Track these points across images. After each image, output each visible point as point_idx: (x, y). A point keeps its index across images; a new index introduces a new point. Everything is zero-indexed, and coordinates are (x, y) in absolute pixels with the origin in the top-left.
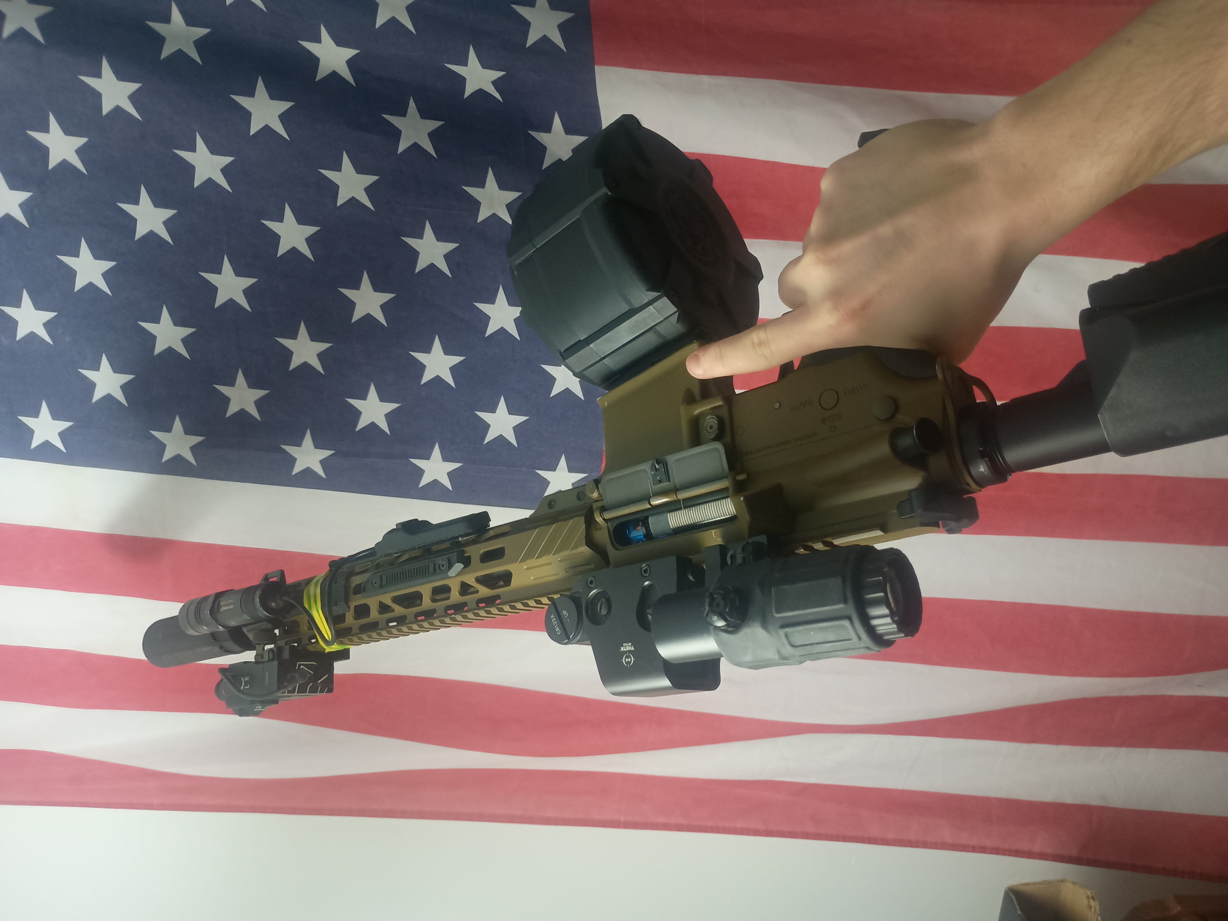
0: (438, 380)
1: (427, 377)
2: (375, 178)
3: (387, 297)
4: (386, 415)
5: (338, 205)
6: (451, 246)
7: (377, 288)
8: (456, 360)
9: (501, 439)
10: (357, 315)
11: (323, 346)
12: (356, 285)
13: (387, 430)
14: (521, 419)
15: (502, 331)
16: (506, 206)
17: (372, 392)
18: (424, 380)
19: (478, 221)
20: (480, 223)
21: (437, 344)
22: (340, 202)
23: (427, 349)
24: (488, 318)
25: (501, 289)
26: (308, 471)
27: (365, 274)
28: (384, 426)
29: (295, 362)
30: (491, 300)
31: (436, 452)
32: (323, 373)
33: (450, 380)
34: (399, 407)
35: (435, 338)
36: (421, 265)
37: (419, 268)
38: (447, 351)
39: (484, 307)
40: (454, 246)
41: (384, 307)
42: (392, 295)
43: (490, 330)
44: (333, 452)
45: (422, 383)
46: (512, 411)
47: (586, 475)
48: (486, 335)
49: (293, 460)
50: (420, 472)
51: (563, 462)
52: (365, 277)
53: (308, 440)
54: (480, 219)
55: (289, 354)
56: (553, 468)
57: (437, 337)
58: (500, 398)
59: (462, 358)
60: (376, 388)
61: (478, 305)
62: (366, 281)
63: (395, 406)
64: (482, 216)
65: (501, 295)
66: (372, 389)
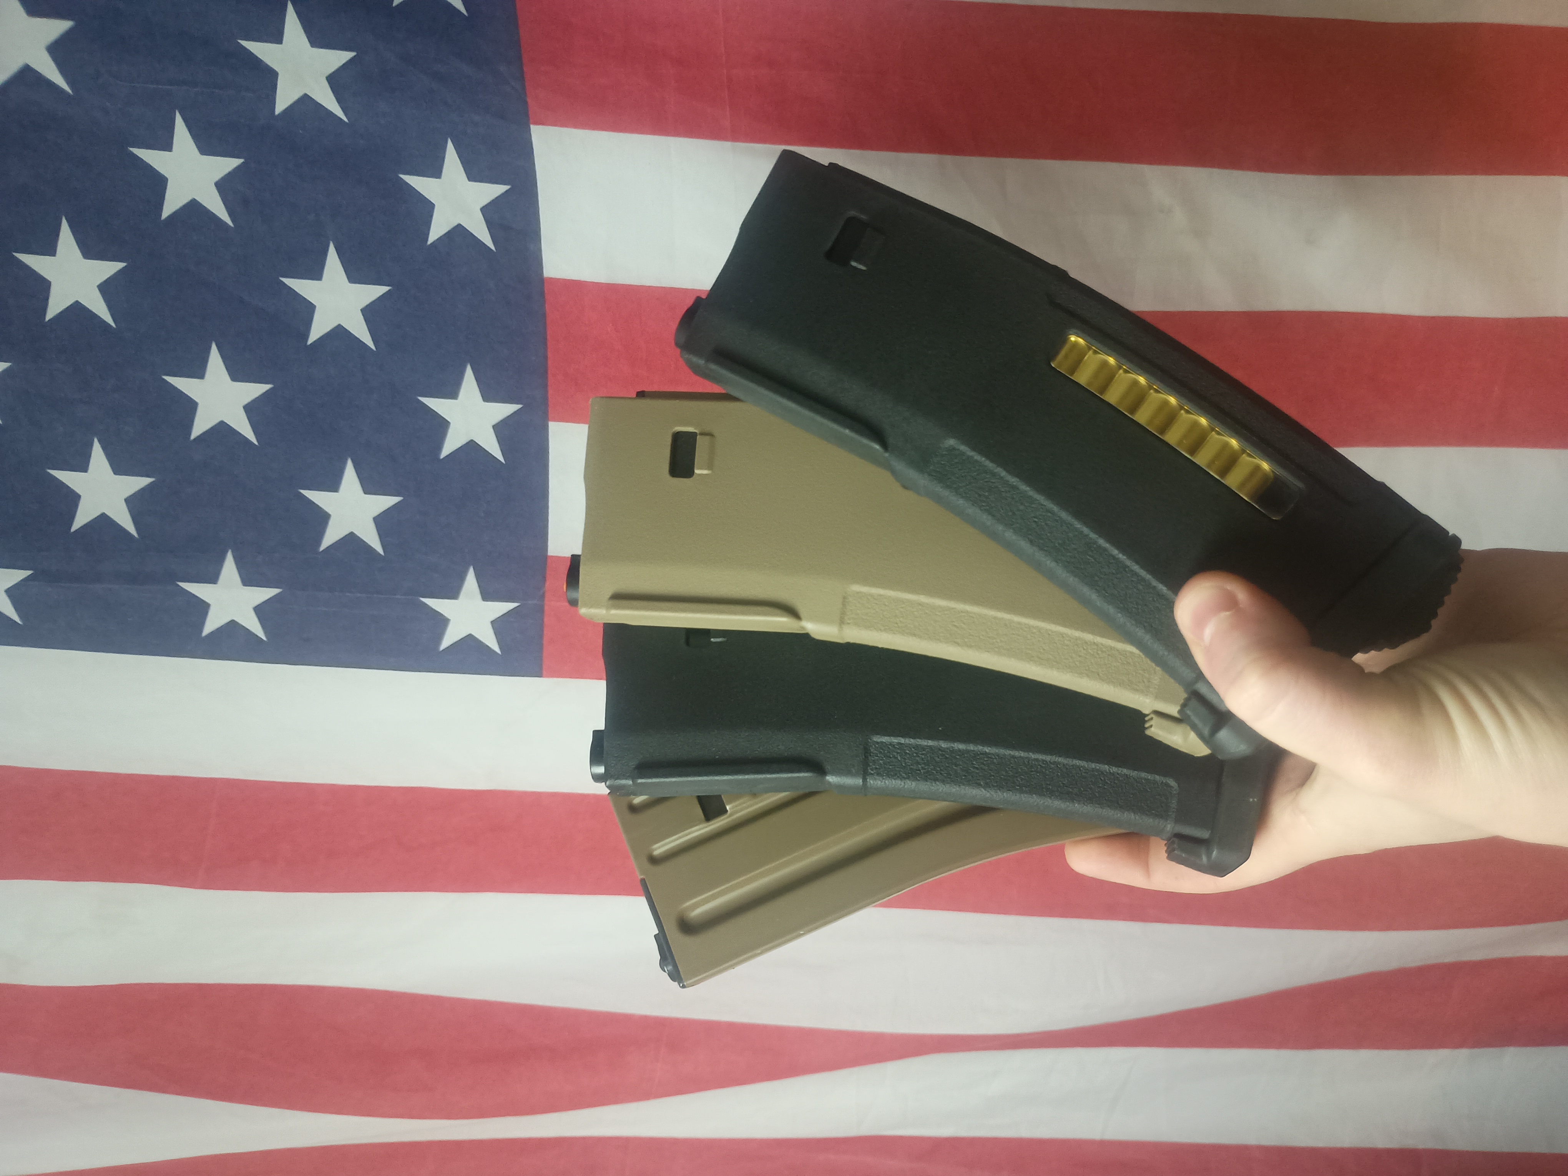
0: (222, 431)
1: (200, 426)
2: (67, 24)
3: (110, 268)
4: (127, 500)
6: (228, 164)
7: (89, 251)
8: (255, 390)
9: (351, 541)
10: (55, 306)
12: (48, 247)
13: (131, 529)
14: (388, 501)
15: (339, 333)
16: (327, 78)
17: (98, 455)
18: (197, 431)
19: (278, 111)
20: (280, 115)
21: (215, 360)
23: (198, 371)
24: (310, 308)
25: (332, 250)
27: (64, 222)
28: (125, 521)
30: (315, 272)
31: (229, 568)
33: (247, 431)
34: (151, 483)
35: (210, 347)
36: (171, 204)
37: (167, 211)
38: (237, 373)
39: (300, 286)
40: (233, 163)
41: (105, 288)
42: (120, 265)
43: (317, 331)
44: (29, 572)
45: (193, 436)
46: (370, 486)
47: (515, 605)
48: (310, 342)
50: (202, 608)
51: (471, 582)
52: (65, 228)
56: (452, 592)
57: (214, 347)
58: (345, 463)
59: (266, 387)
60: (104, 448)
61: (289, 282)
62: (66, 237)
63: (144, 481)
64: (283, 101)
65: (333, 260)
66: (97, 450)
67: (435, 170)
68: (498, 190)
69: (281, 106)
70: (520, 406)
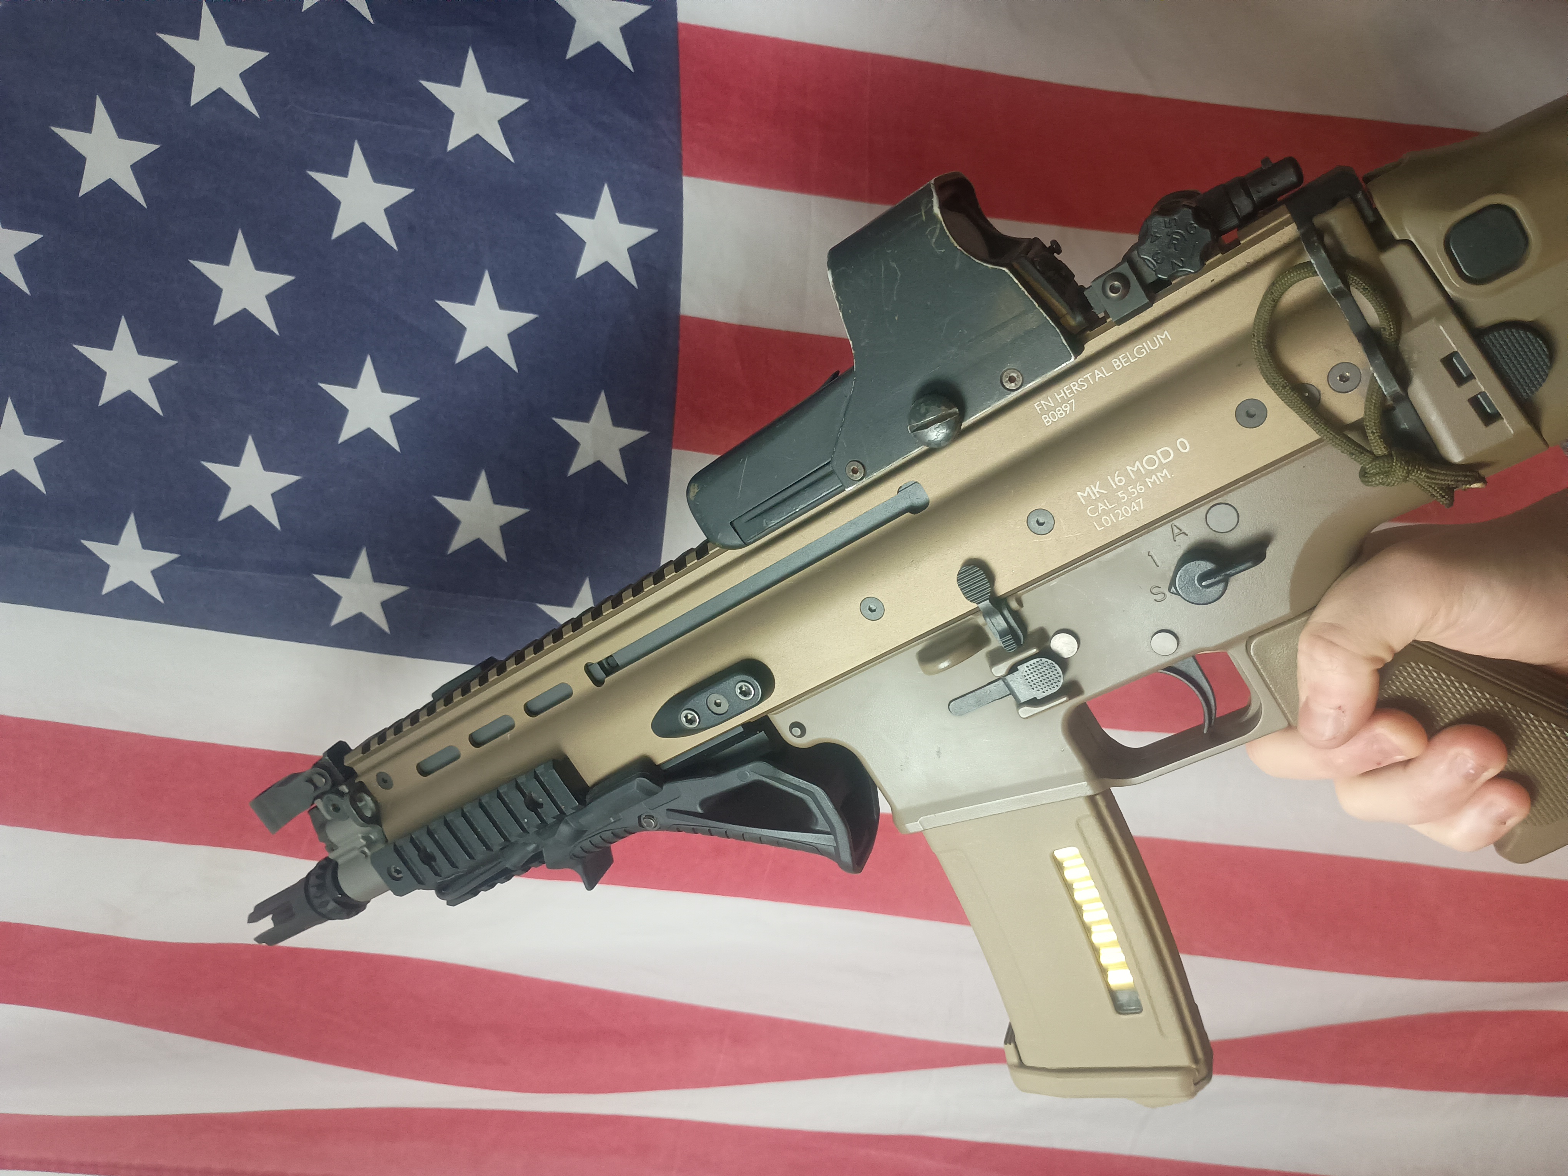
0: (368, 437)
1: (349, 430)
2: (260, 55)
3: (280, 280)
4: (274, 495)
5: (192, 103)
6: (398, 193)
7: (261, 262)
8: (402, 401)
9: (477, 546)
10: (224, 312)
11: (162, 365)
12: (223, 257)
13: (275, 522)
14: (516, 512)
15: (486, 355)
16: (499, 121)
17: (250, 452)
18: (344, 436)
19: (449, 148)
20: (451, 151)
21: (368, 371)
22: (195, 98)
23: (351, 380)
24: (461, 330)
25: (486, 279)
26: (130, 589)
27: (240, 236)
28: (270, 514)
29: (109, 392)
30: (469, 297)
31: (362, 564)
32: (161, 413)
33: (391, 438)
34: (298, 481)
35: (365, 360)
36: (342, 225)
37: (338, 231)
38: (387, 385)
39: (455, 309)
40: (405, 192)
41: (273, 299)
42: (288, 278)
43: (465, 352)
44: (176, 556)
45: (341, 440)
46: (499, 497)
48: (458, 360)
49: (104, 568)
50: (333, 599)
51: (586, 590)
52: (240, 240)
53: (130, 532)
54: (452, 144)
55: (98, 376)
56: (566, 599)
57: (369, 360)
58: (478, 475)
59: (412, 400)
60: (257, 446)
61: (444, 304)
62: (240, 248)
63: (291, 479)
64: (456, 139)
65: (486, 287)
66: (250, 446)
67: (589, 211)
68: (646, 232)
69: (453, 143)
70: (646, 433)
